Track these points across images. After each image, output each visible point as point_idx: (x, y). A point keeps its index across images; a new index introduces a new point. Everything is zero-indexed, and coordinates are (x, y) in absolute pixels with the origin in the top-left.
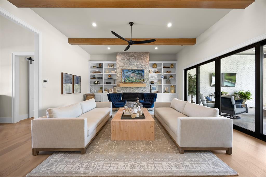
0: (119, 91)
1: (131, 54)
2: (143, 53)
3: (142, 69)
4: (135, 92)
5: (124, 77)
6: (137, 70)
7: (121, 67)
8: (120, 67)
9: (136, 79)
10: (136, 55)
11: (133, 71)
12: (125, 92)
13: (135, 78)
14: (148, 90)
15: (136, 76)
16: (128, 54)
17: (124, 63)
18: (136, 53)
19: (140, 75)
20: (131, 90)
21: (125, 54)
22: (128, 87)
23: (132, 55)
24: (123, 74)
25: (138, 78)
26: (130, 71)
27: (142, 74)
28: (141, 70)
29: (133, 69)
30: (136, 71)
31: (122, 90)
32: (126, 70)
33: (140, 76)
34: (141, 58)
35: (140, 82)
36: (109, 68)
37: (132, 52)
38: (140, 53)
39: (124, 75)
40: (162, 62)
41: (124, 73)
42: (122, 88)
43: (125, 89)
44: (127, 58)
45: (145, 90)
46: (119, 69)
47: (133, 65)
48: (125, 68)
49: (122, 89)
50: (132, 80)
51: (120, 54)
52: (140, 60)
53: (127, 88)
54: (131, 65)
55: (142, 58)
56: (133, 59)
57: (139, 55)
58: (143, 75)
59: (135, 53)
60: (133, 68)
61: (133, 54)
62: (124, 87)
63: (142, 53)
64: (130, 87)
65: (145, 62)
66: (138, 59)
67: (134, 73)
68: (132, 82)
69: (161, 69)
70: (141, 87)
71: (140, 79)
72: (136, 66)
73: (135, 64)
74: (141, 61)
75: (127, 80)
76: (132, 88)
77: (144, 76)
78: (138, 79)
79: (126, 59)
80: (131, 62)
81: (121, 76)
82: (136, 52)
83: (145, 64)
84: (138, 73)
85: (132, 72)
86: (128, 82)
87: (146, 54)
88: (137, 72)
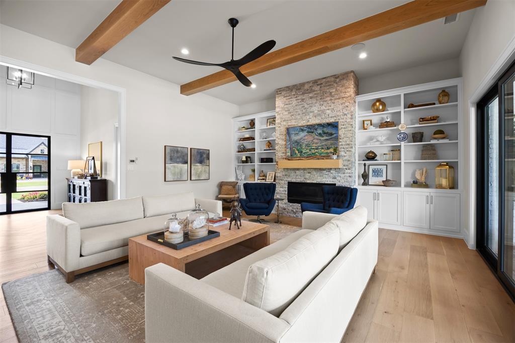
0: (280, 177)
1: (306, 87)
2: (336, 77)
3: (332, 120)
4: (315, 182)
5: (289, 146)
6: (320, 125)
7: (284, 123)
8: (282, 123)
9: (317, 149)
10: (319, 87)
11: (311, 129)
12: (294, 180)
13: (314, 146)
14: (349, 179)
15: (317, 139)
16: (300, 89)
17: (290, 113)
18: (319, 83)
19: (327, 138)
20: (307, 177)
21: (292, 90)
22: (298, 169)
23: (308, 90)
24: (288, 138)
25: (322, 146)
26: (302, 130)
27: (331, 134)
28: (329, 124)
29: (311, 123)
30: (316, 127)
31: (286, 175)
32: (294, 128)
33: (327, 140)
34: (331, 93)
35: (328, 157)
36: (269, 127)
37: (307, 82)
38: (328, 79)
39: (290, 140)
40: (401, 92)
41: (290, 137)
42: (286, 170)
43: (292, 173)
44: (296, 100)
45: (342, 175)
46: (279, 127)
47: (311, 114)
48: (293, 123)
49: (287, 173)
50: (308, 150)
51: (283, 93)
52: (329, 98)
53: (297, 172)
54: (305, 114)
55: (334, 90)
56: (311, 98)
57: (324, 86)
58: (335, 135)
59: (315, 82)
60: (310, 121)
61: (310, 87)
62: (291, 169)
63: (333, 79)
64: (304, 169)
65: (340, 101)
66: (322, 97)
67: (312, 132)
68: (310, 157)
69: (400, 112)
70: (331, 169)
71: (328, 148)
72: (319, 115)
73: (316, 112)
74: (331, 100)
75: (297, 152)
76: (308, 171)
77: (337, 138)
78: (322, 148)
79: (294, 102)
80: (306, 106)
81: (284, 143)
82: (319, 79)
83: (341, 107)
84: (322, 132)
85: (308, 132)
86: (299, 155)
87: (344, 79)
88: (320, 131)
